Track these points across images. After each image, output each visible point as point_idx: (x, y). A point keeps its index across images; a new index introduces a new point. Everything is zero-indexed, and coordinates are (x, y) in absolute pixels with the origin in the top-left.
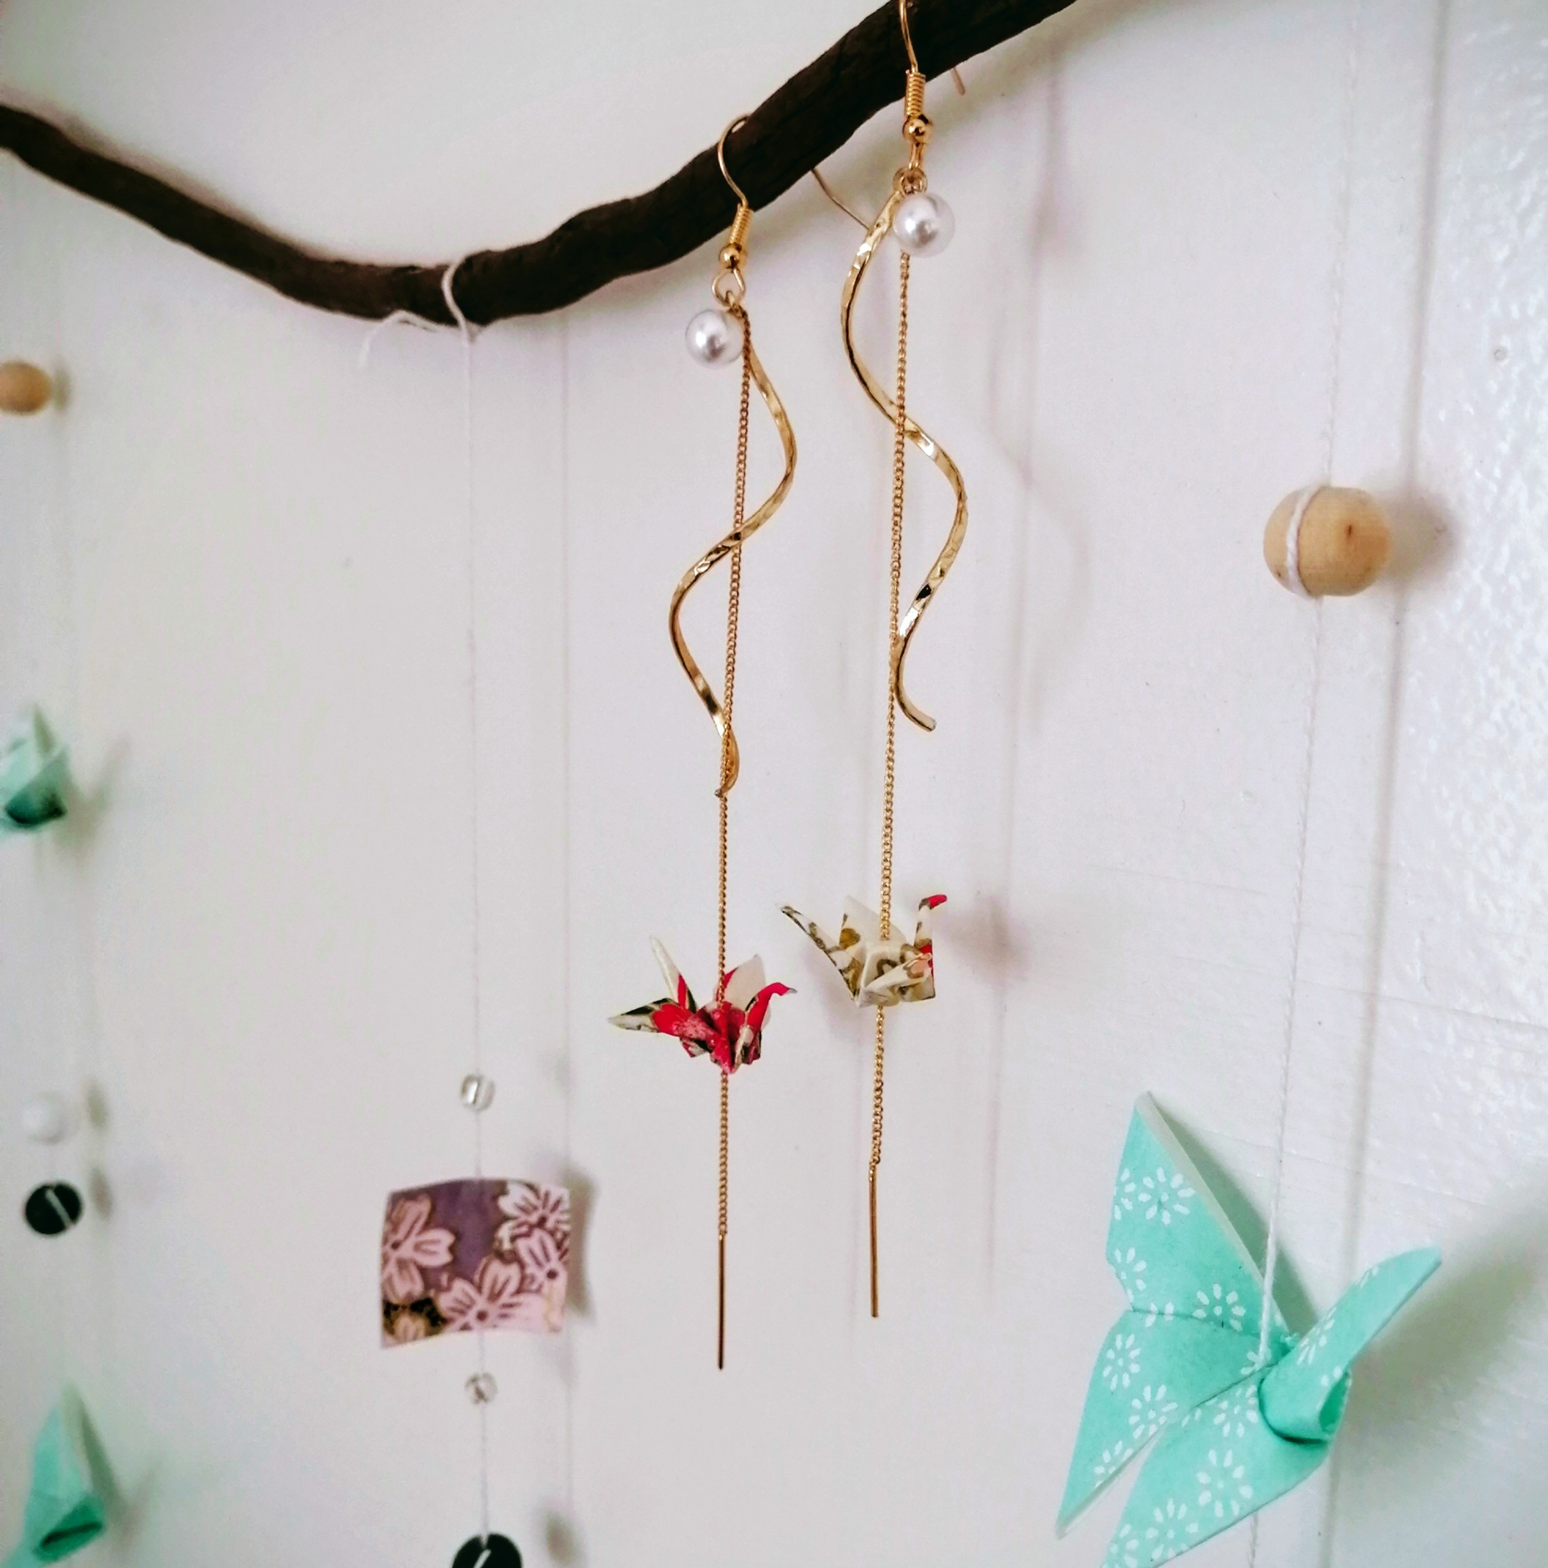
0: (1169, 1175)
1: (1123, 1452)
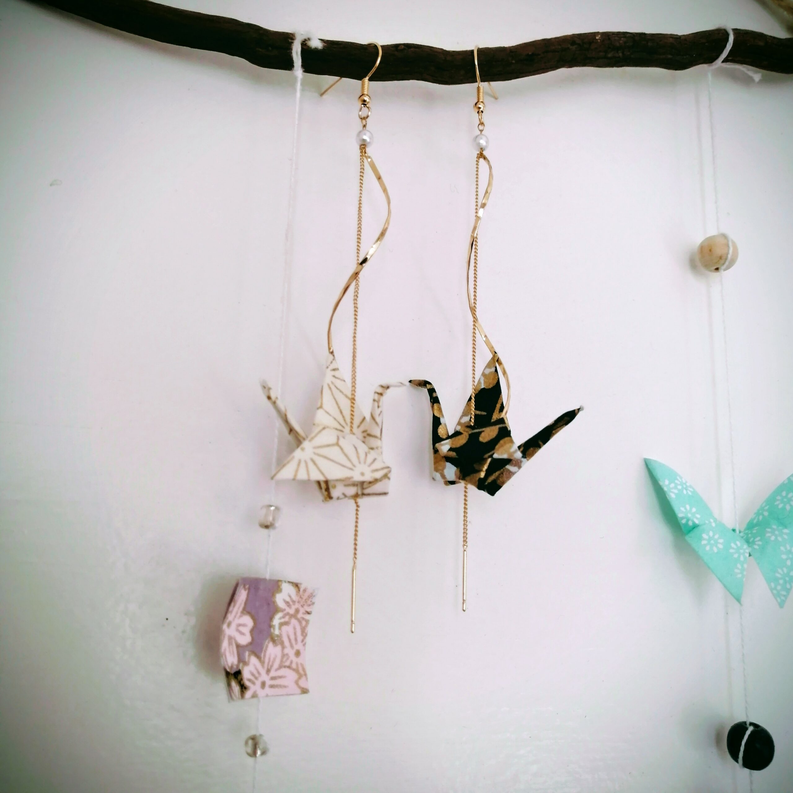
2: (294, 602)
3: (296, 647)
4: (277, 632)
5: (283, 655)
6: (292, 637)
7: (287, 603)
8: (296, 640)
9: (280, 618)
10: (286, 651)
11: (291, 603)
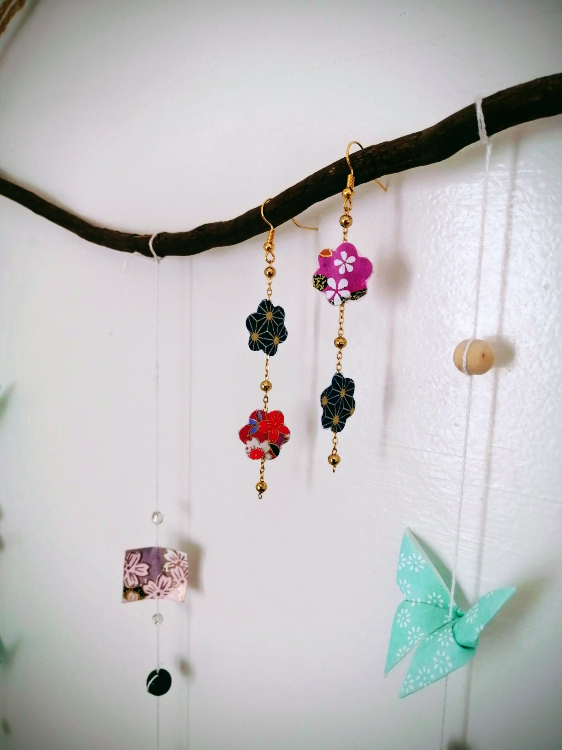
0: (417, 556)
1: (406, 649)
2: (176, 559)
3: (181, 579)
4: (167, 571)
5: (173, 582)
6: (178, 574)
7: (172, 558)
8: (180, 575)
9: (169, 565)
10: (174, 580)
11: (175, 559)
